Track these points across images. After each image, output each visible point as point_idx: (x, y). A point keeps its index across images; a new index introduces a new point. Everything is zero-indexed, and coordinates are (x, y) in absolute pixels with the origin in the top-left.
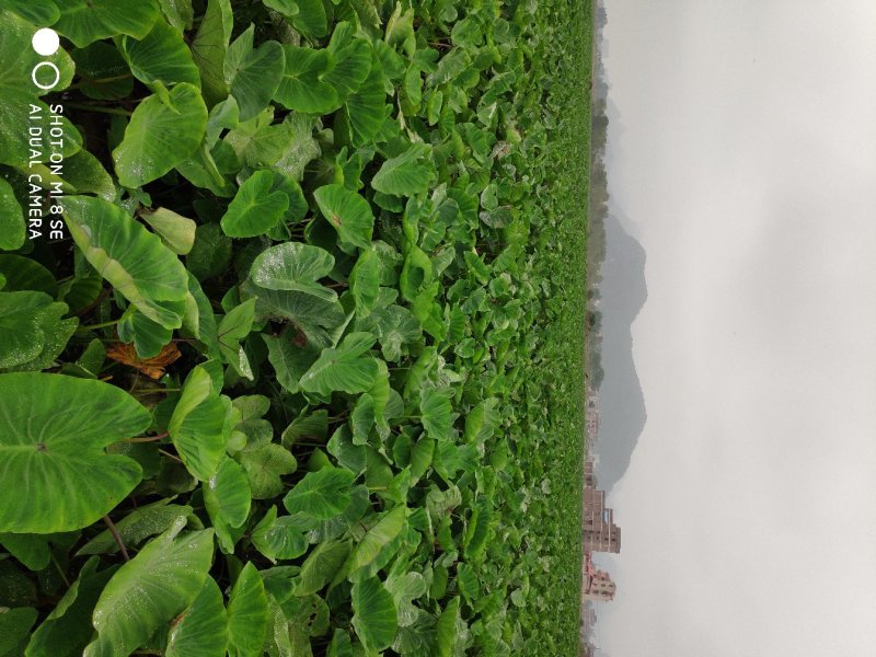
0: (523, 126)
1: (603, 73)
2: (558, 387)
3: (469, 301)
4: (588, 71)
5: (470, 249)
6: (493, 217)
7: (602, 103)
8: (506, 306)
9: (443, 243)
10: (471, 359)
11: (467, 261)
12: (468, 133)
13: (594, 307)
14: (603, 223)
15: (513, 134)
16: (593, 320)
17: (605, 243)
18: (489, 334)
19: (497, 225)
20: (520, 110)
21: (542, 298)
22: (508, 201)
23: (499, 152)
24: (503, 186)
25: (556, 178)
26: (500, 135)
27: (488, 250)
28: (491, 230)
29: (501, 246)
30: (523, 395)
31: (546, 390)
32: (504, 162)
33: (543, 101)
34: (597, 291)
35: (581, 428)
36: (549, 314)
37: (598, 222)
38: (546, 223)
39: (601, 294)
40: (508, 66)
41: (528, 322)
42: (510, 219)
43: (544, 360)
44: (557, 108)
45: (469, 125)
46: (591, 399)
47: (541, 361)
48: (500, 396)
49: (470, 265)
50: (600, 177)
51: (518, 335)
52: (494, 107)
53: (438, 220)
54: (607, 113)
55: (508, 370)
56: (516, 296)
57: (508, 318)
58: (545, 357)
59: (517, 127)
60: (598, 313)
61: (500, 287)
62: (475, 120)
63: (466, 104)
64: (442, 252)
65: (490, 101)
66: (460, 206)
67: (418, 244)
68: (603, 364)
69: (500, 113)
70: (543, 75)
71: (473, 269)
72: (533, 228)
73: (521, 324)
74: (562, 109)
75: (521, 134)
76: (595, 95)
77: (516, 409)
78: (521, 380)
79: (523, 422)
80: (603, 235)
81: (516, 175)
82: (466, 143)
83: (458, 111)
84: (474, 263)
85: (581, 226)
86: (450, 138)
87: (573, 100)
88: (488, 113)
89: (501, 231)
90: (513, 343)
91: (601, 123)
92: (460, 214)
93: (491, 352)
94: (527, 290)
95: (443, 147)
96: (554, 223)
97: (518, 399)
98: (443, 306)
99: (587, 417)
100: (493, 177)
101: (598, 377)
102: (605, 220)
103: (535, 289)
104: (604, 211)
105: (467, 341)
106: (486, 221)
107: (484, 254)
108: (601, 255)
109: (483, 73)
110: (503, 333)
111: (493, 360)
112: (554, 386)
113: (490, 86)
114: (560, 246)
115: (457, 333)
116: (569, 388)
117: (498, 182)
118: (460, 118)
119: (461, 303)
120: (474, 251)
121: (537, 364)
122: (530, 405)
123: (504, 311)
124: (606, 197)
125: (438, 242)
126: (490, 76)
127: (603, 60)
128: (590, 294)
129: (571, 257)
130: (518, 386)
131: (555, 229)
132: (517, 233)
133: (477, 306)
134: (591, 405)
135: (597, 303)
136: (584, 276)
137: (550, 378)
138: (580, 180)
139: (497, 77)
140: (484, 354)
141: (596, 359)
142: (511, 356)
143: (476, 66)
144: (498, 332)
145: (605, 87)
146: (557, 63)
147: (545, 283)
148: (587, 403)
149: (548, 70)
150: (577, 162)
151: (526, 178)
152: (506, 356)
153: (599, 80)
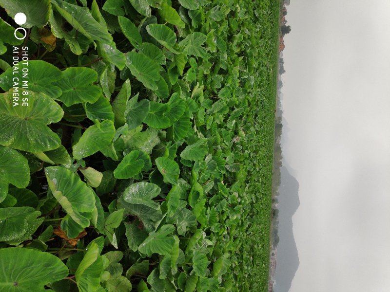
0: (246, 129)
1: (280, 106)
2: (258, 247)
3: (219, 205)
4: (274, 105)
5: (220, 182)
6: (231, 167)
7: (280, 118)
8: (235, 208)
9: (209, 179)
10: (218, 233)
11: (219, 187)
12: (223, 133)
13: (275, 207)
14: (280, 170)
15: (242, 133)
16: (274, 213)
17: (281, 178)
18: (227, 221)
19: (233, 171)
20: (245, 123)
21: (252, 203)
22: (238, 161)
23: (235, 140)
24: (236, 154)
25: (260, 150)
26: (236, 133)
27: (228, 182)
28: (230, 173)
29: (235, 180)
30: (241, 250)
31: (252, 248)
32: (237, 144)
33: (255, 118)
34: (277, 200)
35: (268, 267)
36: (255, 211)
37: (277, 169)
38: (255, 169)
39: (278, 201)
40: (241, 105)
41: (245, 215)
42: (239, 169)
43: (252, 233)
44: (260, 121)
45: (223, 130)
46: (273, 251)
47: (250, 233)
48: (230, 252)
49: (220, 189)
50: (278, 149)
51: (240, 222)
52: (234, 122)
53: (207, 169)
54: (282, 122)
55: (235, 239)
56: (240, 203)
57: (236, 213)
58: (252, 231)
59: (243, 130)
60: (277, 210)
61: (233, 199)
62: (226, 127)
63: (222, 121)
64: (208, 183)
65: (232, 119)
66: (217, 163)
67: (198, 181)
68: (279, 234)
69: (236, 124)
70: (255, 108)
71: (221, 191)
72: (249, 172)
73: (242, 216)
74: (263, 121)
75: (245, 133)
76: (277, 115)
77: (238, 258)
78: (241, 244)
79: (241, 264)
80: (280, 174)
81: (242, 149)
82: (221, 136)
83: (219, 123)
84: (222, 188)
85: (270, 170)
86: (215, 135)
87: (267, 117)
88: (231, 124)
89: (234, 173)
90: (238, 225)
91: (279, 126)
92: (217, 167)
93: (227, 230)
94: (245, 200)
95: (212, 139)
96: (258, 169)
97: (239, 253)
98: (207, 208)
99: (271, 261)
100: (232, 150)
101: (276, 241)
102: (280, 168)
103: (249, 200)
104: (280, 164)
105: (216, 224)
106: (228, 169)
107: (227, 184)
108: (279, 183)
109: (230, 108)
110: (234, 221)
111: (228, 233)
112: (256, 246)
113: (233, 113)
114: (260, 179)
115: (213, 221)
116: (263, 246)
117: (234, 153)
118: (220, 126)
119: (215, 206)
120: (222, 182)
121: (249, 235)
122: (245, 256)
123: (234, 211)
124: (281, 158)
125: (206, 179)
126: (233, 109)
127: (281, 101)
128: (274, 201)
129: (265, 184)
130: (239, 246)
131: (259, 172)
132: (242, 175)
133: (222, 208)
134: (273, 254)
135: (276, 205)
136: (271, 193)
137: (254, 242)
138: (270, 150)
139: (236, 110)
140: (224, 231)
141: (276, 232)
142: (237, 232)
143: (228, 106)
144: (231, 220)
145: (281, 112)
146: (261, 103)
147: (253, 197)
148: (271, 254)
149: (257, 105)
150: (269, 143)
151: (246, 151)
152: (234, 232)
153: (279, 109)
